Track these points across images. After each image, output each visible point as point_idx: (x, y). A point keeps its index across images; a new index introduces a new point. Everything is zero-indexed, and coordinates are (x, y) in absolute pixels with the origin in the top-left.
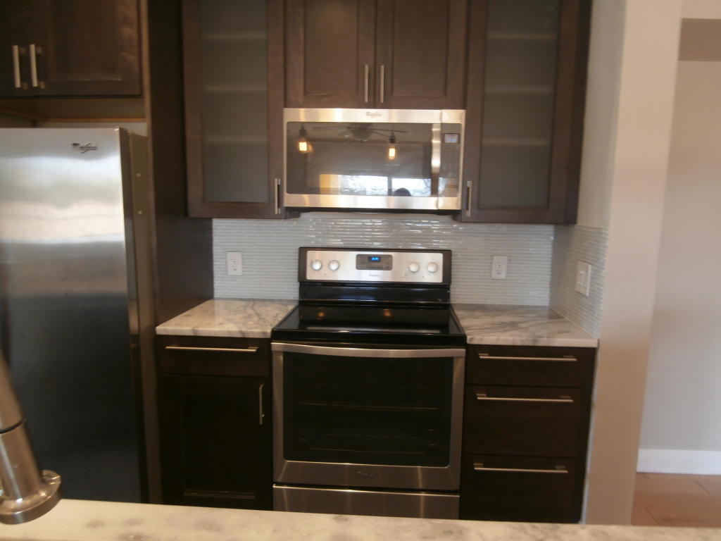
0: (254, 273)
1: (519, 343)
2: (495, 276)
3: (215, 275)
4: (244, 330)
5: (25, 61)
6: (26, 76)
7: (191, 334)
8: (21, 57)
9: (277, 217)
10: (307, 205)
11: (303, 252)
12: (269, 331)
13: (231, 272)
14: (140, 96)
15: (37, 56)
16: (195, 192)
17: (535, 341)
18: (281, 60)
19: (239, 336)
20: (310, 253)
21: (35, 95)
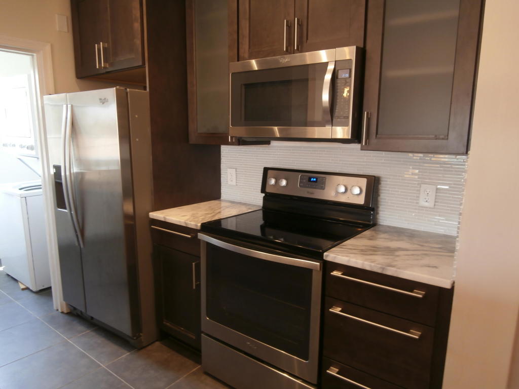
0: (242, 184)
2: (423, 203)
3: (222, 184)
6: (100, 62)
7: (163, 220)
8: (98, 50)
11: (266, 171)
12: (199, 225)
13: (230, 183)
14: (144, 66)
15: (103, 48)
16: (192, 126)
17: (383, 269)
18: (236, 27)
20: (269, 172)
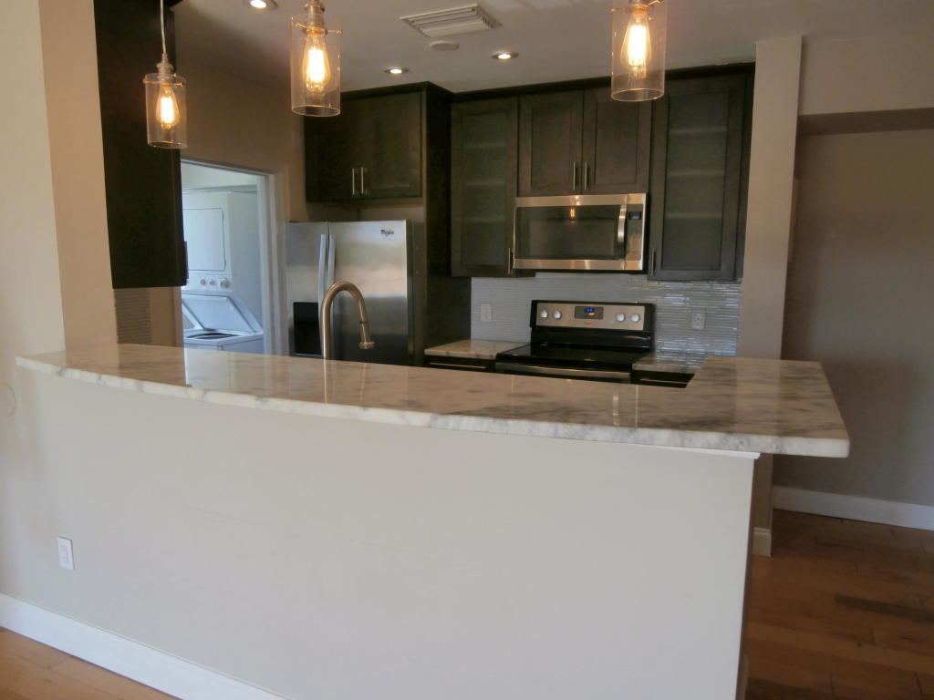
0: (500, 320)
1: (671, 371)
2: (694, 326)
3: (472, 322)
4: (478, 353)
5: (358, 176)
6: (358, 188)
7: (445, 355)
8: (355, 175)
9: (510, 276)
10: (541, 267)
11: (535, 304)
12: (495, 355)
13: (483, 319)
14: (421, 196)
15: (364, 174)
16: (456, 257)
18: (515, 162)
19: (475, 357)
20: (539, 305)
21: (363, 198)
